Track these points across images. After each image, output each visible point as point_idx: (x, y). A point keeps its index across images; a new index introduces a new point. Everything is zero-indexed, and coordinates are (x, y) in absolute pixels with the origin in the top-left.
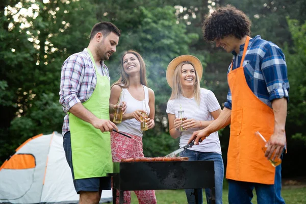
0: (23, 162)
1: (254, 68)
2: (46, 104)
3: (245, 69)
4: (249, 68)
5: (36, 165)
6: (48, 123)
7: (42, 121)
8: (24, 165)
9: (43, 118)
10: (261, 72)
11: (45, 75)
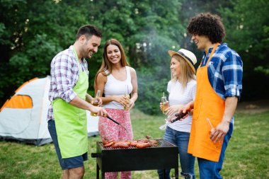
0: (22, 102)
1: (216, 68)
2: (40, 43)
3: (209, 68)
4: (212, 68)
5: (32, 105)
6: (42, 60)
7: (36, 58)
8: (23, 105)
9: (38, 55)
10: (221, 72)
11: (38, 16)
